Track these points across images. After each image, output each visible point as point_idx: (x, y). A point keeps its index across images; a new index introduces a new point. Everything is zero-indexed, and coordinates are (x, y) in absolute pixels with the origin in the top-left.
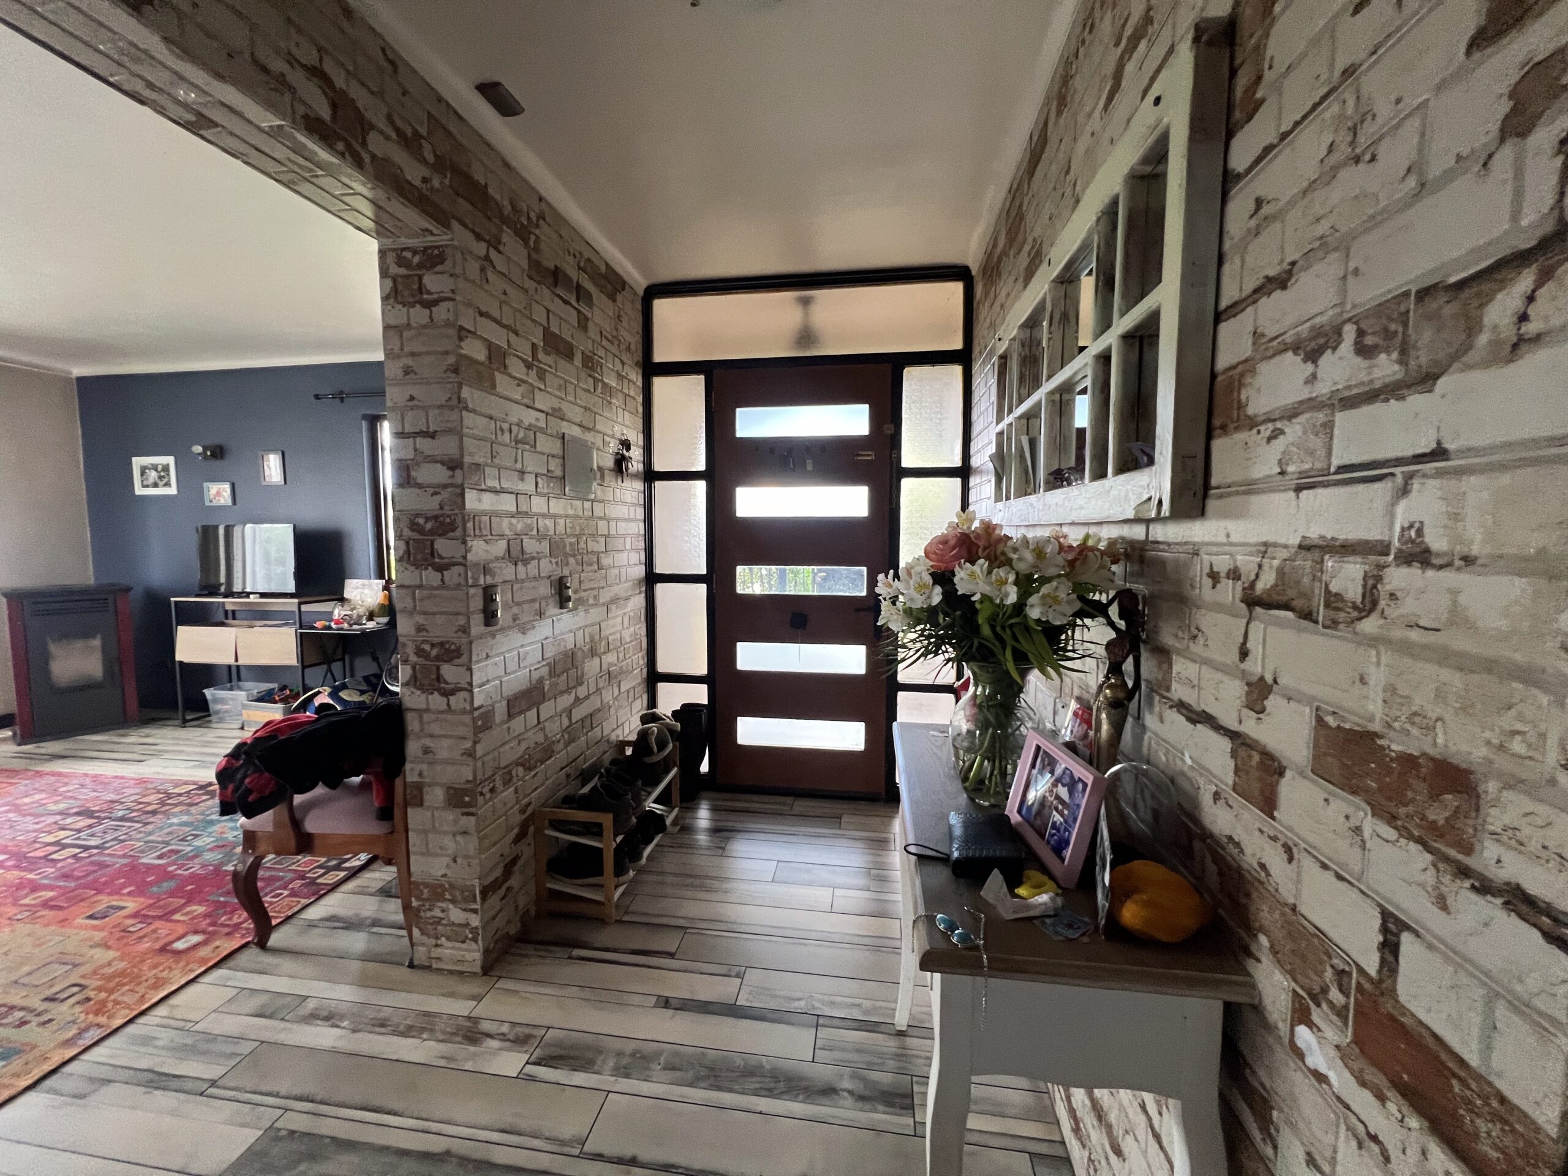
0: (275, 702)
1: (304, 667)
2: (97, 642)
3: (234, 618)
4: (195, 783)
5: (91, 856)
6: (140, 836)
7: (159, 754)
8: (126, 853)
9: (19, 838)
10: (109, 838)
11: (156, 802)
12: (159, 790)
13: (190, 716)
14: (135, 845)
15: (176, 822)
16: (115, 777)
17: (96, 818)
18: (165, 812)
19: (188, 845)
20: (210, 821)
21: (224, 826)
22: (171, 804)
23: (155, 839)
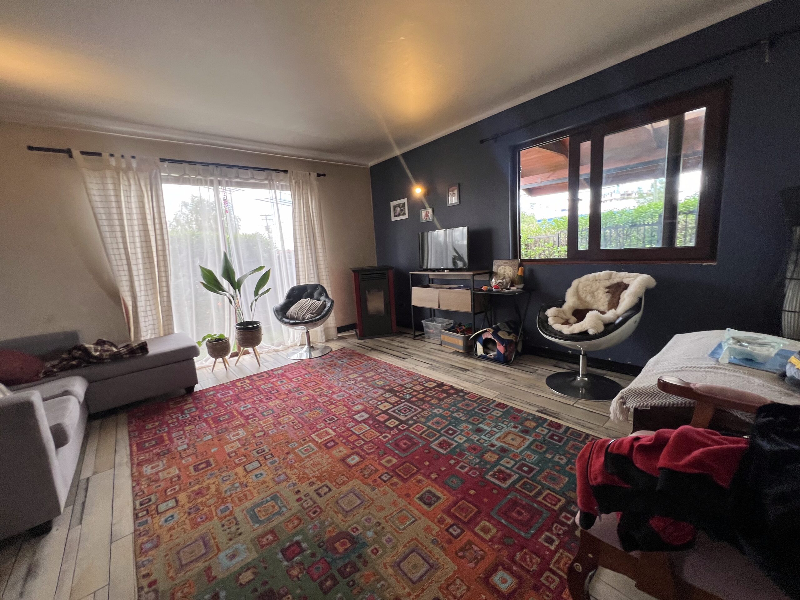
0: (457, 333)
2: (382, 294)
4: (435, 381)
5: (404, 430)
6: (423, 420)
7: (410, 355)
8: (421, 434)
9: (370, 402)
10: (409, 417)
11: (421, 392)
12: (419, 382)
13: (417, 334)
14: (423, 428)
15: (438, 413)
16: (398, 367)
17: (398, 396)
18: (428, 402)
19: (453, 439)
20: (456, 419)
21: (467, 427)
22: (429, 396)
23: (432, 426)
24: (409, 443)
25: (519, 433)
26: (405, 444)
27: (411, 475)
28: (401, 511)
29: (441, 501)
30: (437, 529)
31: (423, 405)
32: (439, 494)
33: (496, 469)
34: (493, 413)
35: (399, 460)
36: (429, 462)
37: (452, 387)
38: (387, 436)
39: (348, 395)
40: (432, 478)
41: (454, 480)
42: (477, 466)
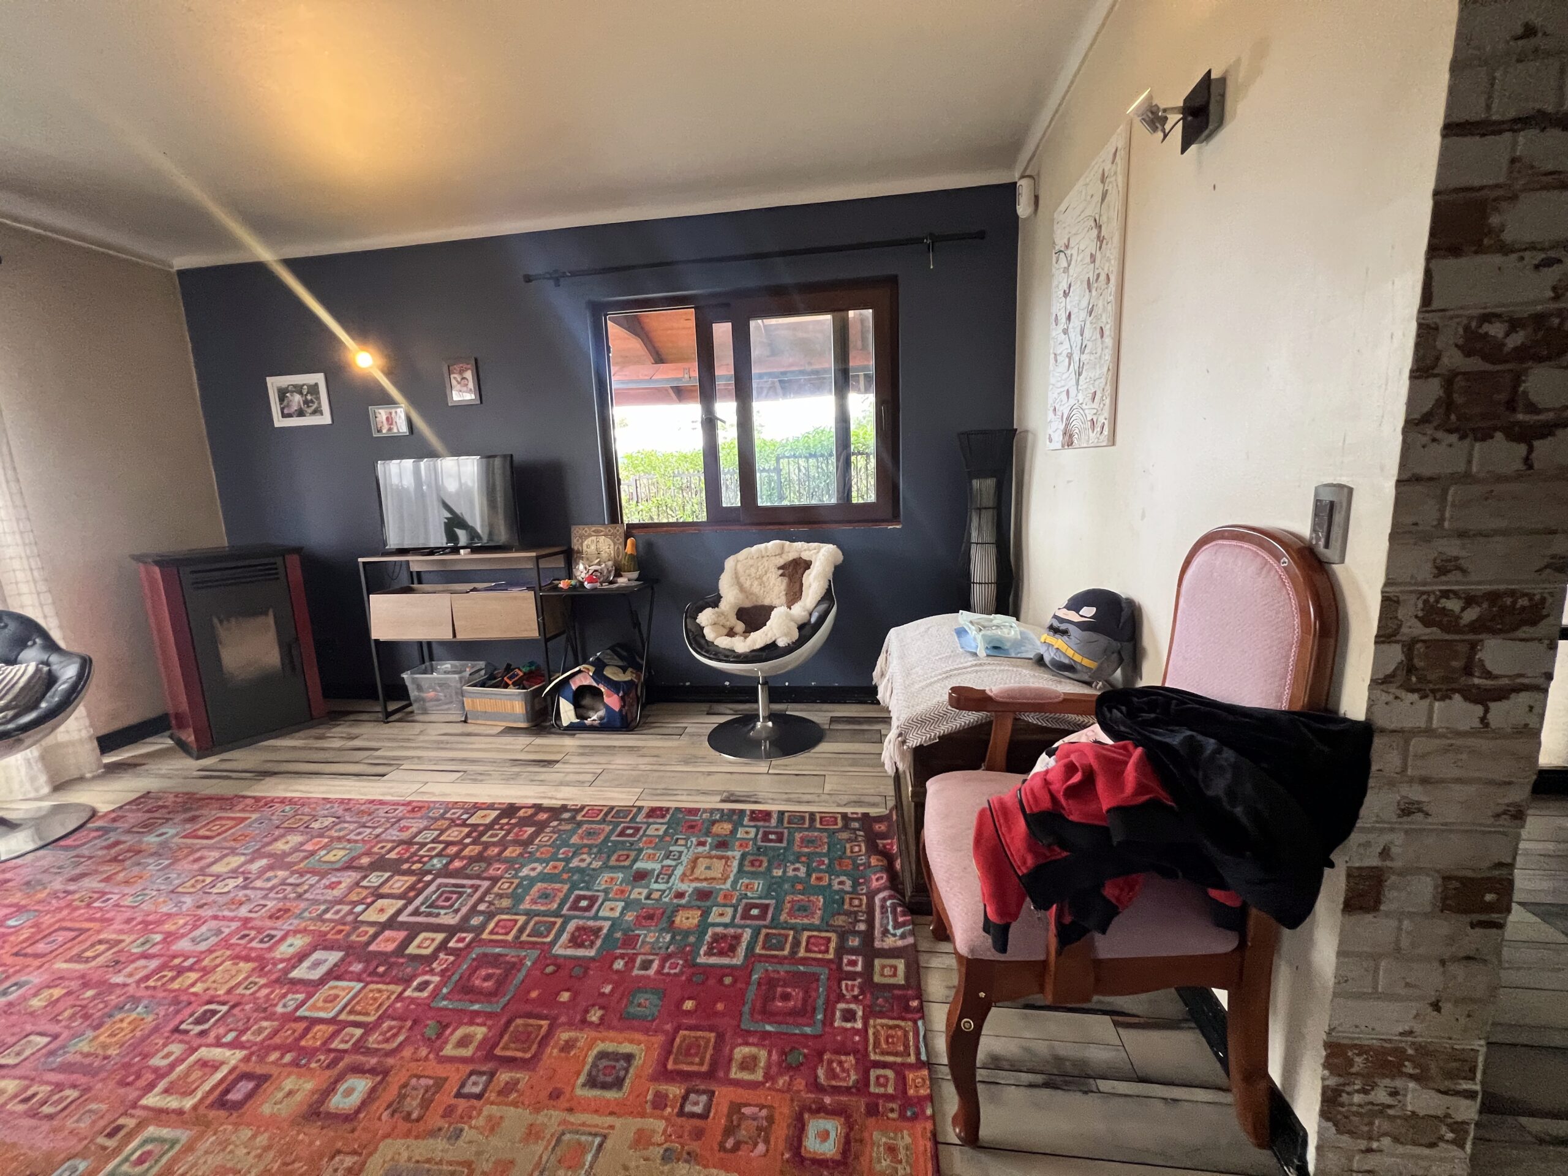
0: (506, 686)
1: (547, 640)
2: (271, 620)
3: (420, 582)
4: (491, 807)
5: (469, 945)
6: (506, 903)
7: (394, 763)
8: (517, 937)
9: (328, 916)
10: (464, 910)
11: (468, 841)
12: (453, 820)
13: (392, 707)
14: (516, 921)
15: (533, 874)
16: (372, 802)
17: (409, 872)
18: (498, 857)
19: (596, 917)
20: (579, 870)
21: (612, 879)
22: (494, 844)
23: (534, 907)
24: (498, 971)
25: (714, 853)
26: (487, 978)
27: (540, 1045)
28: (559, 1140)
29: (637, 1062)
30: (660, 1125)
31: (487, 869)
32: (626, 1048)
33: (708, 938)
34: (648, 833)
35: (489, 1023)
36: (568, 990)
37: (539, 808)
38: (426, 983)
39: (234, 925)
40: (591, 1023)
41: (642, 1001)
42: (672, 948)
